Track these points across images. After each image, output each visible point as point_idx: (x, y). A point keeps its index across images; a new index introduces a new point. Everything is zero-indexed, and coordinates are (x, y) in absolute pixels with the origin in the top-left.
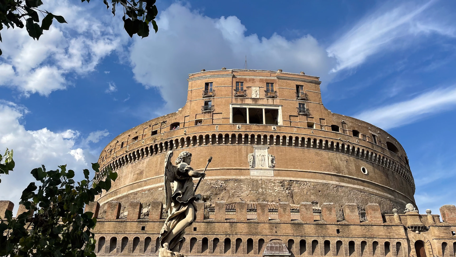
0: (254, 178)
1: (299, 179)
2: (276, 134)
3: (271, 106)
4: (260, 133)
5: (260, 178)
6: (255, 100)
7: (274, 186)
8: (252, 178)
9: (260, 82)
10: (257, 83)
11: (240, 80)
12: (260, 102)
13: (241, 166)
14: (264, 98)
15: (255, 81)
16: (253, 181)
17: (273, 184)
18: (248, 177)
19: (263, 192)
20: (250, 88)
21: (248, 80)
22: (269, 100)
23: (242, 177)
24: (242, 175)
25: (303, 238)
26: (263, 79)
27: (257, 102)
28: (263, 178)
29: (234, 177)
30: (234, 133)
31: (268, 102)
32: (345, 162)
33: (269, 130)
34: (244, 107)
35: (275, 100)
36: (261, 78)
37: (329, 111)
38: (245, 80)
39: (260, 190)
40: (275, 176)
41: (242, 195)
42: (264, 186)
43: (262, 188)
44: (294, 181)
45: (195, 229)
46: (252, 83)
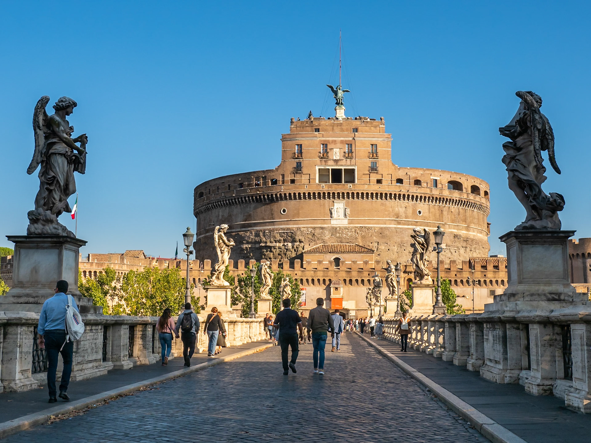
0: (334, 226)
1: (366, 226)
2: (352, 192)
3: (348, 166)
4: (339, 191)
5: (338, 226)
6: (336, 161)
7: (348, 232)
8: (332, 226)
9: (341, 143)
10: (339, 145)
11: (324, 142)
12: (340, 163)
13: (324, 217)
14: (343, 158)
15: (337, 142)
16: (333, 228)
17: (347, 230)
18: (330, 226)
19: (340, 236)
20: (332, 150)
21: (331, 142)
22: (347, 161)
23: (325, 226)
24: (325, 224)
25: (351, 278)
26: (343, 140)
27: (337, 163)
28: (340, 226)
29: (319, 226)
30: (319, 191)
31: (346, 162)
32: (404, 209)
33: (346, 188)
34: (327, 167)
35: (352, 160)
36: (342, 139)
37: (396, 166)
38: (328, 141)
39: (338, 235)
40: (349, 224)
41: (325, 238)
42: (340, 232)
43: (339, 233)
44: (362, 227)
45: (296, 274)
46: (335, 144)
